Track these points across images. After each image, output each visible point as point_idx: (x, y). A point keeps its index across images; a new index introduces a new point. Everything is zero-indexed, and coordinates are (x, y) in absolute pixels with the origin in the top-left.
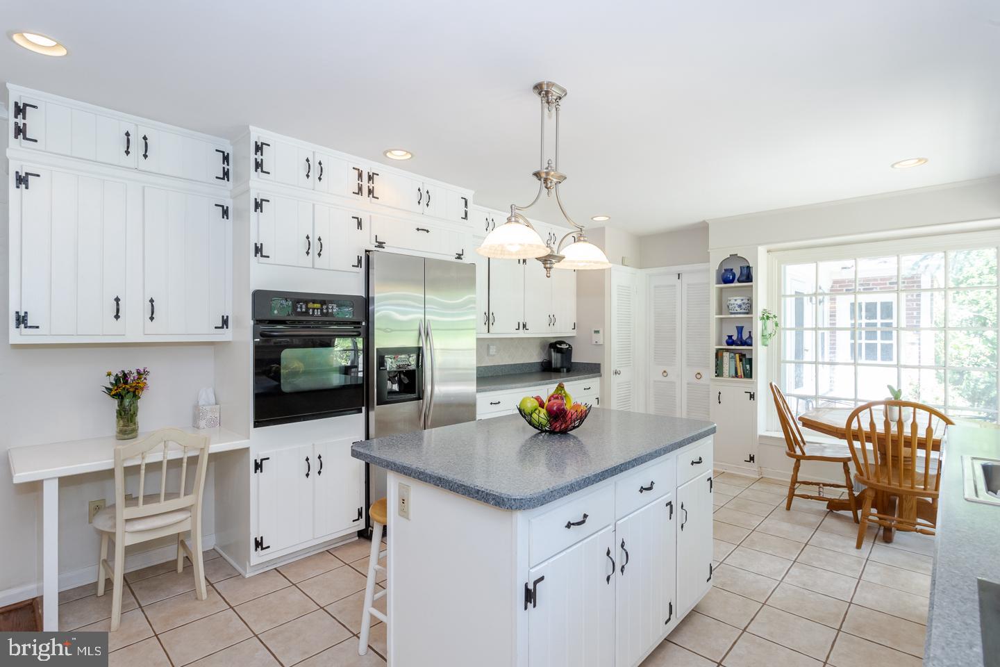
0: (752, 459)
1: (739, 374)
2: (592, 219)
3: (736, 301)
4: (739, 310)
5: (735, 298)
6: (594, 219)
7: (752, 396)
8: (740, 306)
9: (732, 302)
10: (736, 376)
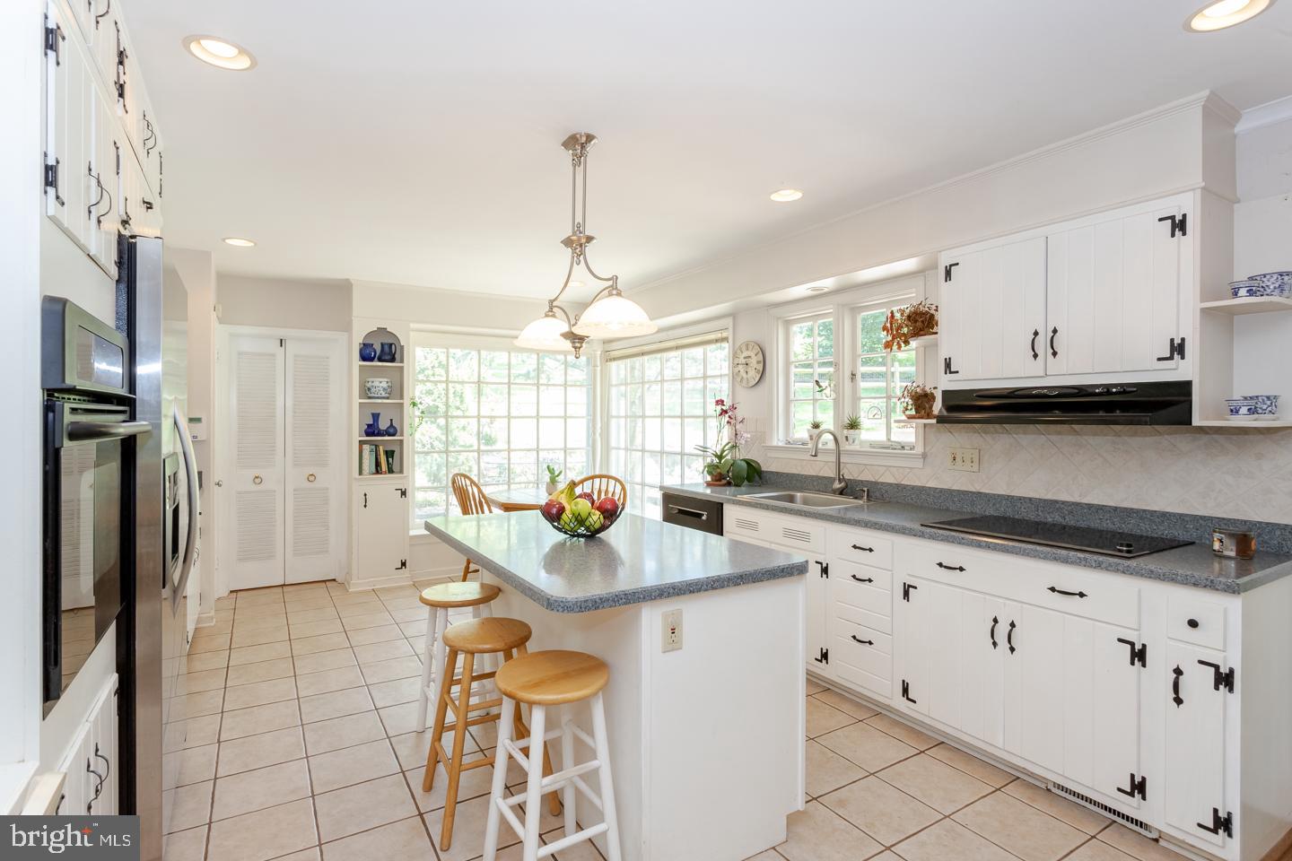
0: (404, 564)
1: (383, 470)
2: (224, 240)
3: (380, 384)
4: (384, 395)
5: (381, 380)
6: (227, 241)
7: (404, 493)
8: (384, 389)
9: (376, 384)
10: (377, 472)
